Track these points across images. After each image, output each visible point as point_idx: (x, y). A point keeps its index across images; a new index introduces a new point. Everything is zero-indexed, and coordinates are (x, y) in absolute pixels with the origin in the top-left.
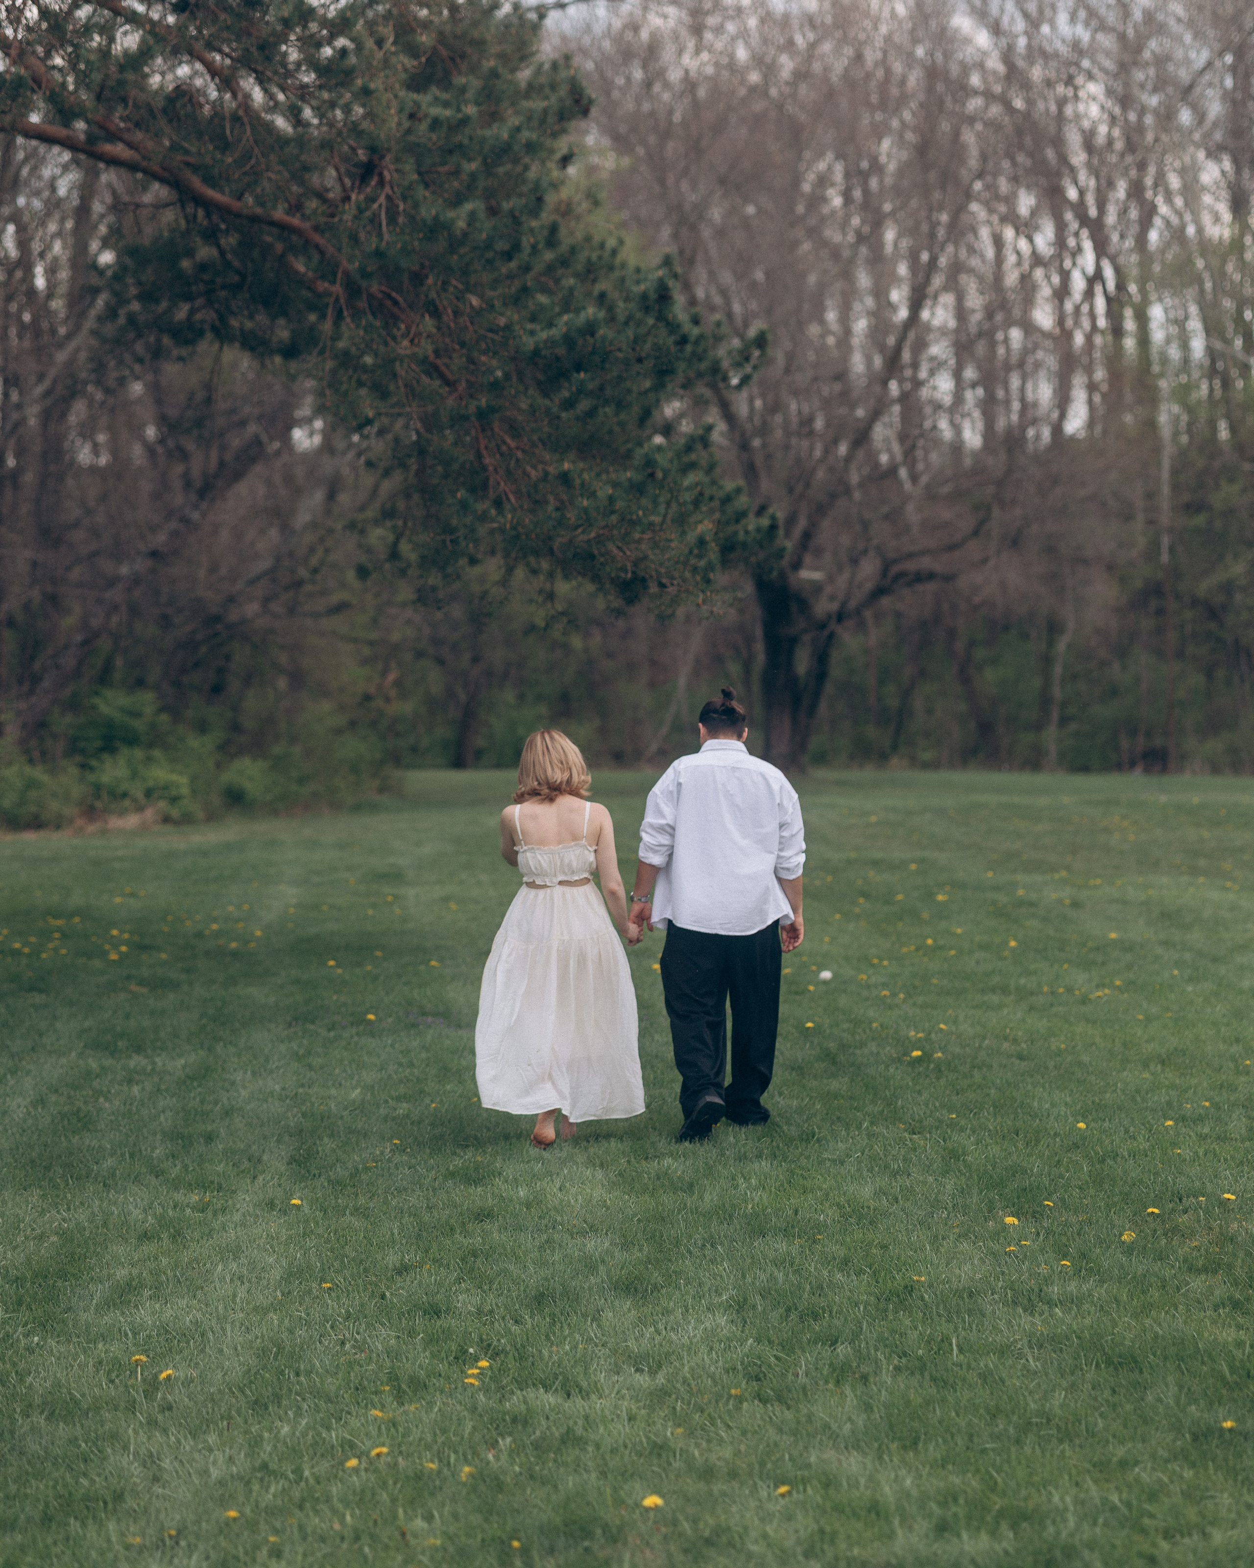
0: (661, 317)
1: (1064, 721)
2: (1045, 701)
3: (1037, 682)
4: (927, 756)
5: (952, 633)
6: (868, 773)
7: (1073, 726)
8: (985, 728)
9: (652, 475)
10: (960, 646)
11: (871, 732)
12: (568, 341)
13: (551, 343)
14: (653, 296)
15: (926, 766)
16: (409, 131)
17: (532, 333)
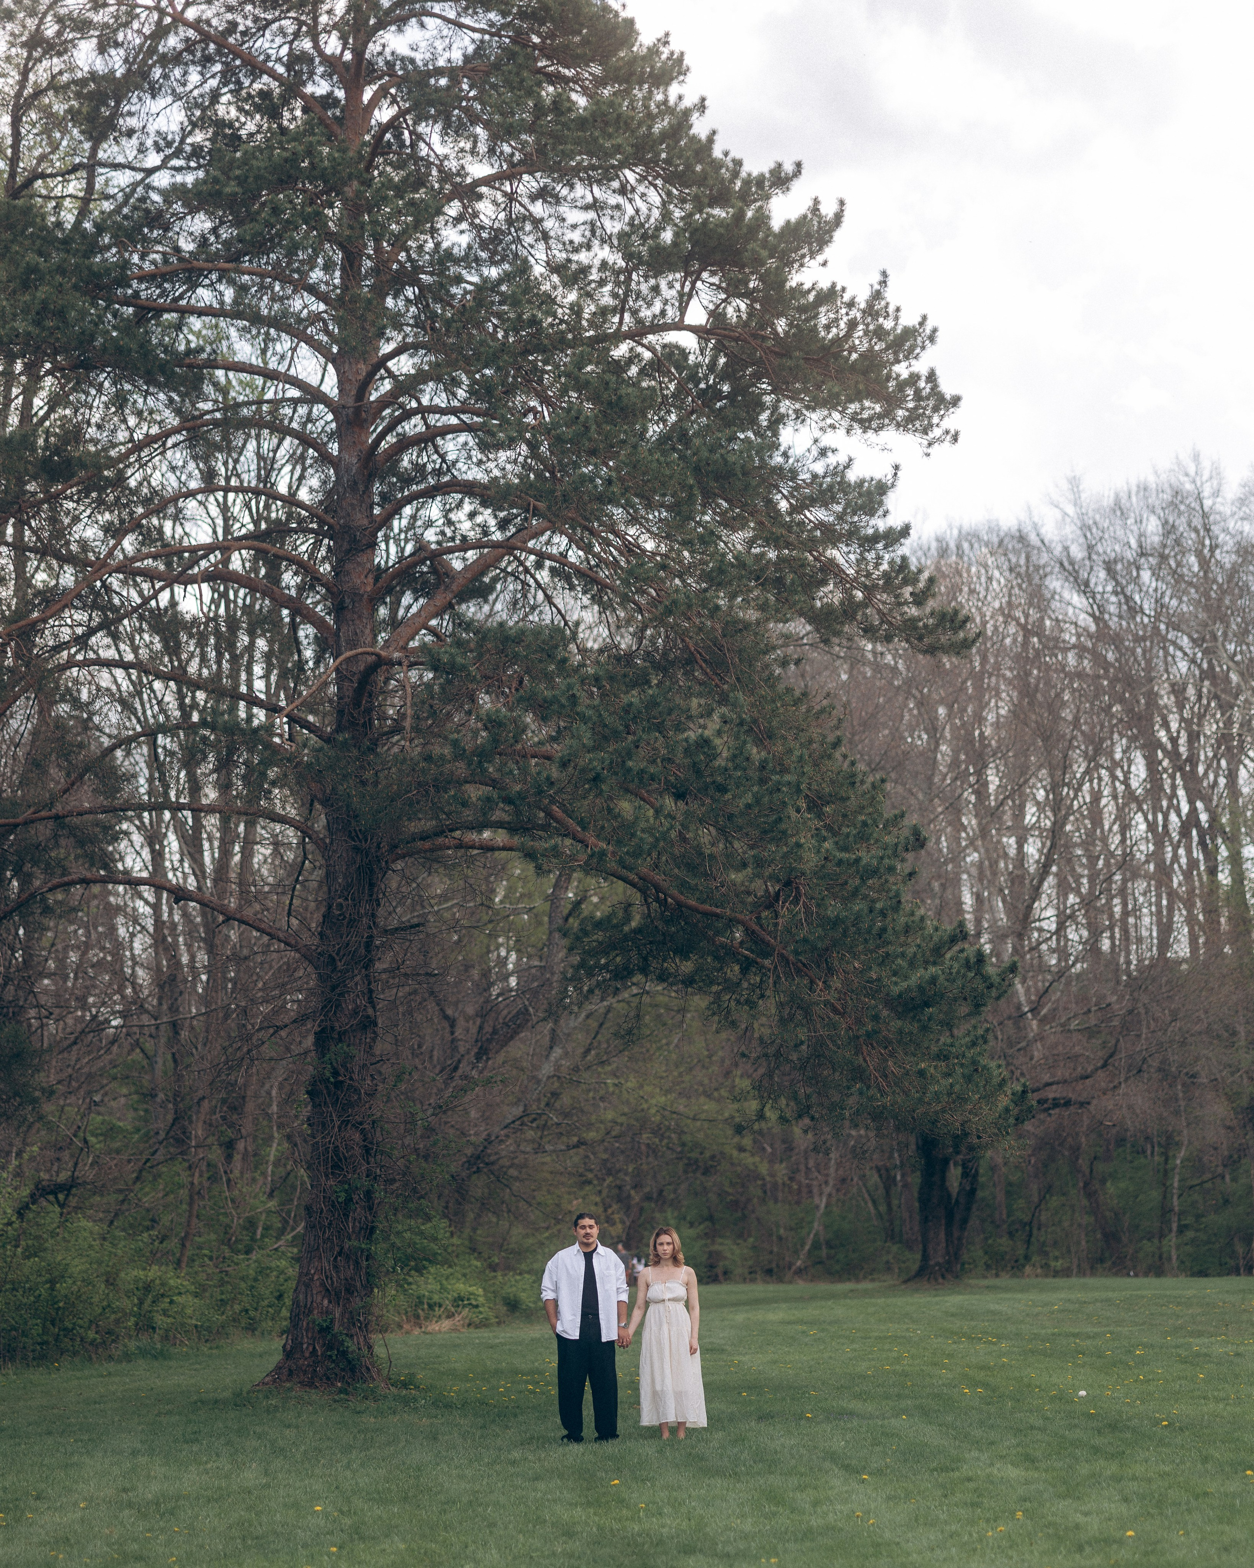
0: (979, 973)
1: (1182, 1229)
2: (1165, 1211)
3: (1155, 1195)
4: (1059, 1264)
5: (1076, 1150)
6: (1005, 1280)
7: (1190, 1234)
8: (1111, 1237)
9: (976, 1070)
10: (1083, 1163)
11: (1004, 1243)
12: (920, 988)
13: (909, 989)
14: (973, 960)
15: (1056, 1274)
16: (823, 866)
17: (896, 983)
